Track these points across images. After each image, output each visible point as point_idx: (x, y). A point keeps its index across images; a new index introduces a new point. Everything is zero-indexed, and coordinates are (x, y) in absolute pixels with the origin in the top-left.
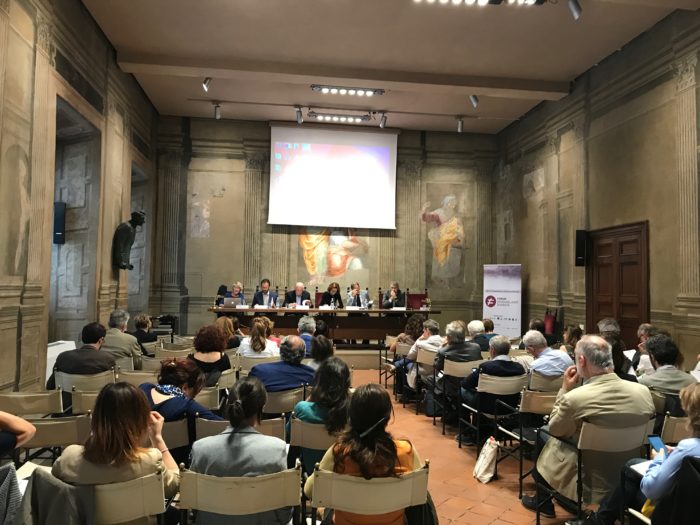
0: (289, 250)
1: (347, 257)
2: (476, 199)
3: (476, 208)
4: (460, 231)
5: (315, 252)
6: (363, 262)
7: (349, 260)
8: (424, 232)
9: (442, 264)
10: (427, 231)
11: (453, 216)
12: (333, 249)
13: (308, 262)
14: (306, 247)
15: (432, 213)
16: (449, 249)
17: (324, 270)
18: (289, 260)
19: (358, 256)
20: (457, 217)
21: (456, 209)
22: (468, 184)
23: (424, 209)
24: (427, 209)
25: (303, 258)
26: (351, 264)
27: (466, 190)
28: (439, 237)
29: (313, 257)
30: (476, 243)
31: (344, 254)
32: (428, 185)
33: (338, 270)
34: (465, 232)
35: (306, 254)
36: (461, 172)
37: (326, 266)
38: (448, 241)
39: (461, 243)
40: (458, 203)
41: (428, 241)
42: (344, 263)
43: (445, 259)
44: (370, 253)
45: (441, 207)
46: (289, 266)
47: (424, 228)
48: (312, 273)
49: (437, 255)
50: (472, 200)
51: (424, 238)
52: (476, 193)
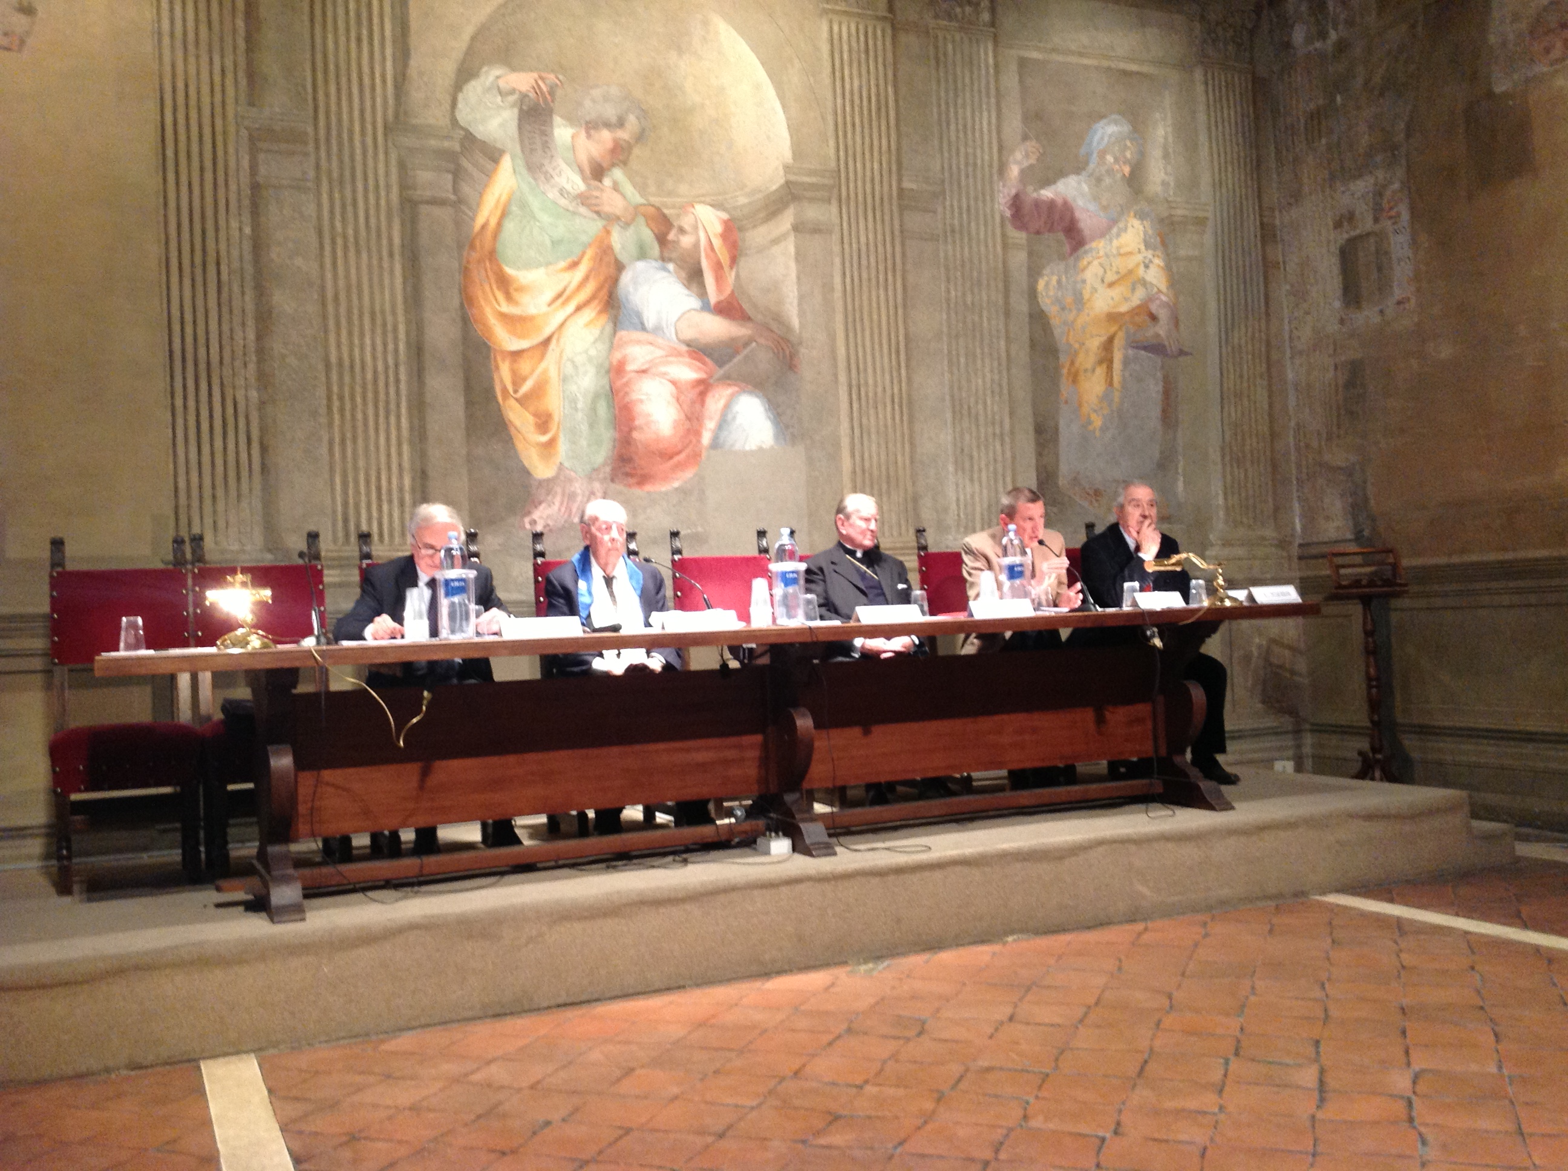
0: (418, 350)
1: (703, 388)
2: (1203, 138)
3: (1206, 179)
4: (1156, 276)
5: (550, 364)
6: (778, 412)
7: (715, 403)
8: (1020, 277)
9: (1097, 422)
10: (1034, 272)
11: (1123, 210)
12: (638, 354)
13: (519, 418)
14: (506, 340)
15: (1047, 193)
16: (1118, 356)
17: (602, 455)
18: (419, 406)
19: (755, 384)
20: (1141, 216)
21: (1135, 180)
22: (1174, 76)
23: (1014, 171)
24: (1026, 174)
25: (489, 394)
26: (723, 423)
27: (1168, 99)
28: (1079, 301)
29: (539, 391)
30: (1212, 328)
31: (687, 372)
32: (1023, 63)
33: (667, 455)
34: (1174, 281)
35: (504, 372)
36: (1143, 24)
37: (607, 435)
38: (1112, 317)
39: (1162, 329)
40: (1142, 154)
41: (1038, 318)
42: (692, 420)
43: (1106, 397)
44: (807, 372)
45: (1078, 170)
46: (420, 435)
47: (1019, 259)
48: (542, 471)
49: (1075, 378)
50: (1190, 146)
51: (1020, 305)
52: (1202, 117)
